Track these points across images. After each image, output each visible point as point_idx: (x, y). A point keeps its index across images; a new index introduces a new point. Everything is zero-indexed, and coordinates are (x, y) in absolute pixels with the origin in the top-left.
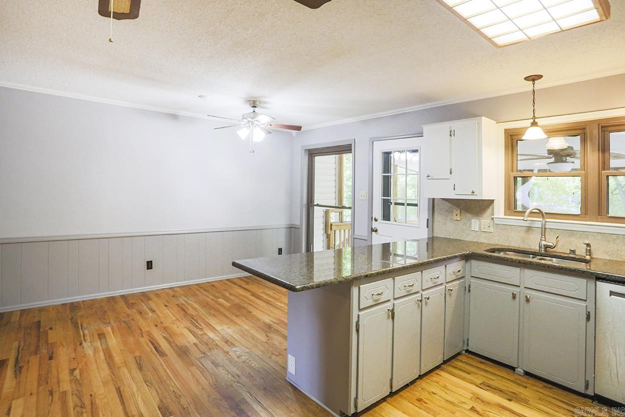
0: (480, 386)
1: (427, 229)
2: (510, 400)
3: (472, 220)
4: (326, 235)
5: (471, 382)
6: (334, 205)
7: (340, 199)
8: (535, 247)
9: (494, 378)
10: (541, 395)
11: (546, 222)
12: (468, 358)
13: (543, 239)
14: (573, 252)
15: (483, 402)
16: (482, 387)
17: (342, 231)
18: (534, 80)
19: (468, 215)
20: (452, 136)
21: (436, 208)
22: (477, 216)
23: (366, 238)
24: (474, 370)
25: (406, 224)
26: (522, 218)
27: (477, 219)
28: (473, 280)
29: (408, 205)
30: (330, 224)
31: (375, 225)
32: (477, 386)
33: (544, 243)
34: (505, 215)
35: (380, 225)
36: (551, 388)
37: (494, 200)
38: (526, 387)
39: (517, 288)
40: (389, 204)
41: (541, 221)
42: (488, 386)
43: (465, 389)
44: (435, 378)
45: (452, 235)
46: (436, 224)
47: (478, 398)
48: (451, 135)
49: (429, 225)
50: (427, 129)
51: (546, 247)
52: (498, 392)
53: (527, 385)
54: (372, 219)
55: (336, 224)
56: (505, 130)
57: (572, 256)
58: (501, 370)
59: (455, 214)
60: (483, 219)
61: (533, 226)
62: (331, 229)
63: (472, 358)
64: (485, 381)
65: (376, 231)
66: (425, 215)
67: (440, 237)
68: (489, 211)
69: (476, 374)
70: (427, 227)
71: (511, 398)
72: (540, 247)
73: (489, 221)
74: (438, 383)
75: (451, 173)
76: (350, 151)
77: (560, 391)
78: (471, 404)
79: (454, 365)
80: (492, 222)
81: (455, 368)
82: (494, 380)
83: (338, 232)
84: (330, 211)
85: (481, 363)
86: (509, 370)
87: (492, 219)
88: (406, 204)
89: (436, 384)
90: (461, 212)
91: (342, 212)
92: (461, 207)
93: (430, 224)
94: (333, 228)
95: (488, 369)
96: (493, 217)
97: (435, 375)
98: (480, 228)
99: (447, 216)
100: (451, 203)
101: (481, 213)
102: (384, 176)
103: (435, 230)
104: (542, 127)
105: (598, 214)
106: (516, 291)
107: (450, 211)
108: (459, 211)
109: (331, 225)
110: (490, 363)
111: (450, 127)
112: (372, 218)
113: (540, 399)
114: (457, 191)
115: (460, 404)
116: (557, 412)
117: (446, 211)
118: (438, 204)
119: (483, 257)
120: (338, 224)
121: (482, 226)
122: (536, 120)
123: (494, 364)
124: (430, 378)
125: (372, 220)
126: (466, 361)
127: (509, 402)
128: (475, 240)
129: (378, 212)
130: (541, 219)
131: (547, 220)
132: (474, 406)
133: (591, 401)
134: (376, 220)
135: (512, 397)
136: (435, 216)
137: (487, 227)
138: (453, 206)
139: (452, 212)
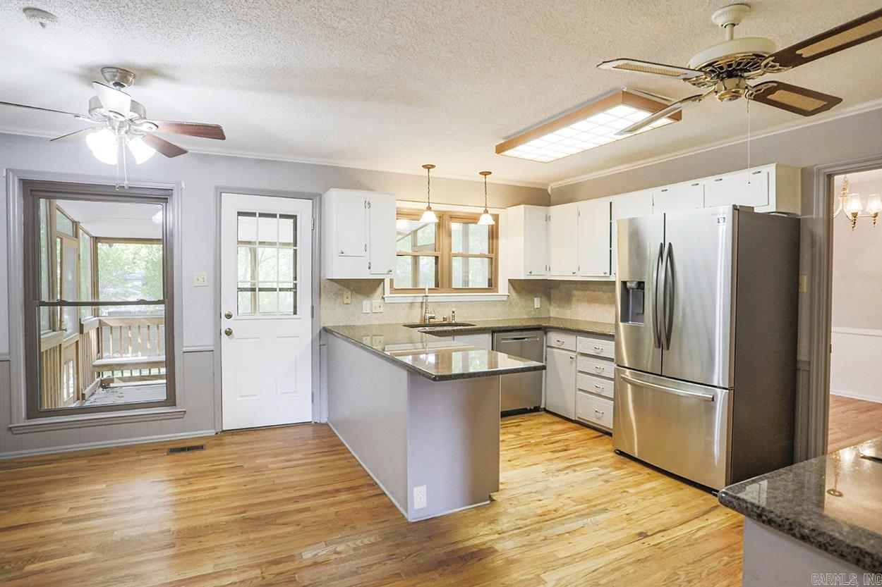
3: (364, 302)
13: (427, 312)
14: (445, 319)
19: (360, 297)
21: (323, 291)
22: (368, 296)
23: (212, 348)
27: (368, 300)
29: (281, 290)
31: (226, 323)
33: (428, 315)
34: (390, 293)
35: (235, 323)
45: (342, 322)
46: (323, 311)
49: (313, 315)
51: (429, 318)
54: (219, 315)
57: (445, 322)
59: (345, 297)
60: (373, 299)
61: (414, 301)
65: (229, 333)
66: (307, 302)
67: (328, 326)
68: (380, 290)
72: (425, 319)
73: (379, 301)
75: (366, 250)
80: (382, 301)
87: (383, 298)
88: (278, 290)
90: (351, 294)
92: (352, 288)
93: (315, 312)
96: (383, 296)
98: (371, 309)
99: (336, 299)
100: (341, 285)
101: (372, 293)
103: (322, 319)
104: (435, 211)
105: (447, 287)
107: (338, 294)
108: (350, 292)
112: (221, 313)
117: (334, 294)
118: (325, 287)
121: (373, 307)
125: (221, 317)
128: (367, 323)
134: (229, 316)
136: (322, 301)
137: (377, 307)
138: (342, 288)
139: (342, 295)
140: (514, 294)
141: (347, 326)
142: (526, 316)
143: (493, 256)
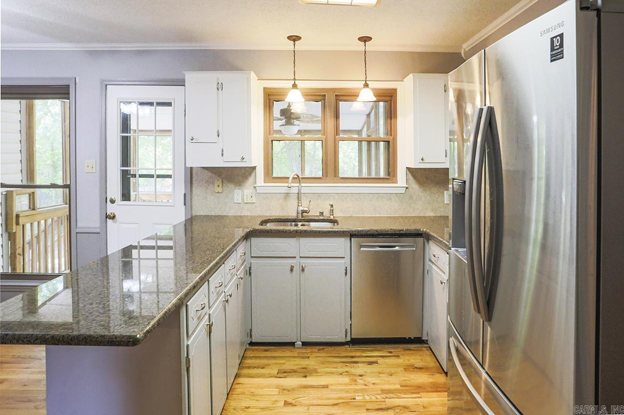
0: (278, 375)
1: (184, 206)
2: (305, 377)
3: (235, 191)
4: (7, 235)
5: (270, 375)
6: (20, 183)
7: (30, 172)
8: (292, 214)
9: (283, 361)
10: (321, 359)
11: (301, 187)
12: (253, 351)
13: (300, 205)
14: (322, 213)
15: (289, 391)
16: (281, 376)
17: (36, 224)
18: (294, 41)
19: (231, 186)
20: (220, 90)
21: (194, 179)
22: (240, 185)
23: (98, 231)
24: (265, 361)
25: (156, 204)
26: (287, 185)
27: (239, 189)
28: (253, 261)
29: (158, 176)
30: (14, 216)
31: (111, 209)
32: (276, 377)
33: (301, 208)
34: (264, 183)
35: (118, 208)
36: (323, 349)
37: (256, 167)
38: (309, 357)
39: (293, 259)
40: (129, 176)
41: (298, 187)
42: (284, 372)
43: (269, 386)
44: (239, 390)
45: (214, 211)
46: (195, 198)
47: (284, 390)
48: (218, 89)
49: (187, 202)
50: (190, 77)
51: (303, 212)
52: (294, 374)
53: (308, 355)
54: (105, 200)
55: (25, 214)
56: (264, 88)
57: (321, 218)
58: (284, 350)
59: (216, 185)
60: (246, 189)
61: (290, 192)
62: (17, 224)
63: (257, 350)
64: (279, 368)
65: (113, 217)
66: (181, 190)
67: (200, 215)
68: (251, 179)
69: (269, 365)
70: (185, 204)
71: (305, 374)
72: (298, 213)
73: (252, 190)
74: (243, 393)
75: (218, 136)
76: (66, 96)
77: (330, 349)
78: (282, 399)
79: (247, 365)
80: (254, 191)
81: (249, 368)
82: (284, 364)
83: (28, 226)
84: (14, 193)
85: (266, 350)
86: (289, 348)
87: (255, 187)
88: (155, 176)
89: (243, 396)
90: (222, 181)
91: (33, 193)
92: (223, 176)
93: (187, 200)
94: (21, 221)
95: (275, 354)
96: (255, 185)
97: (237, 385)
98: (243, 199)
99: (207, 188)
100: (213, 172)
101: (244, 182)
102: (123, 137)
103: (194, 207)
105: (333, 176)
106: (292, 263)
107: (210, 182)
108: (220, 181)
109: (18, 216)
110: (273, 347)
111: (218, 78)
112: (106, 198)
113: (322, 363)
114: (226, 158)
115: (274, 405)
116: (336, 368)
117: (206, 182)
118: (197, 175)
119: (263, 232)
120: (28, 213)
121: (245, 197)
122: (296, 82)
123: (276, 348)
124: (234, 393)
125: (106, 202)
126: (253, 355)
127: (304, 379)
128: (238, 214)
129: (114, 189)
130: (298, 185)
131: (303, 185)
132: (285, 399)
133: (348, 346)
134: (113, 202)
135: (305, 372)
136: (194, 189)
137: (249, 197)
138: (214, 176)
139: (213, 183)
140: (415, 186)
141: (218, 216)
142: (432, 214)
143: (390, 138)
